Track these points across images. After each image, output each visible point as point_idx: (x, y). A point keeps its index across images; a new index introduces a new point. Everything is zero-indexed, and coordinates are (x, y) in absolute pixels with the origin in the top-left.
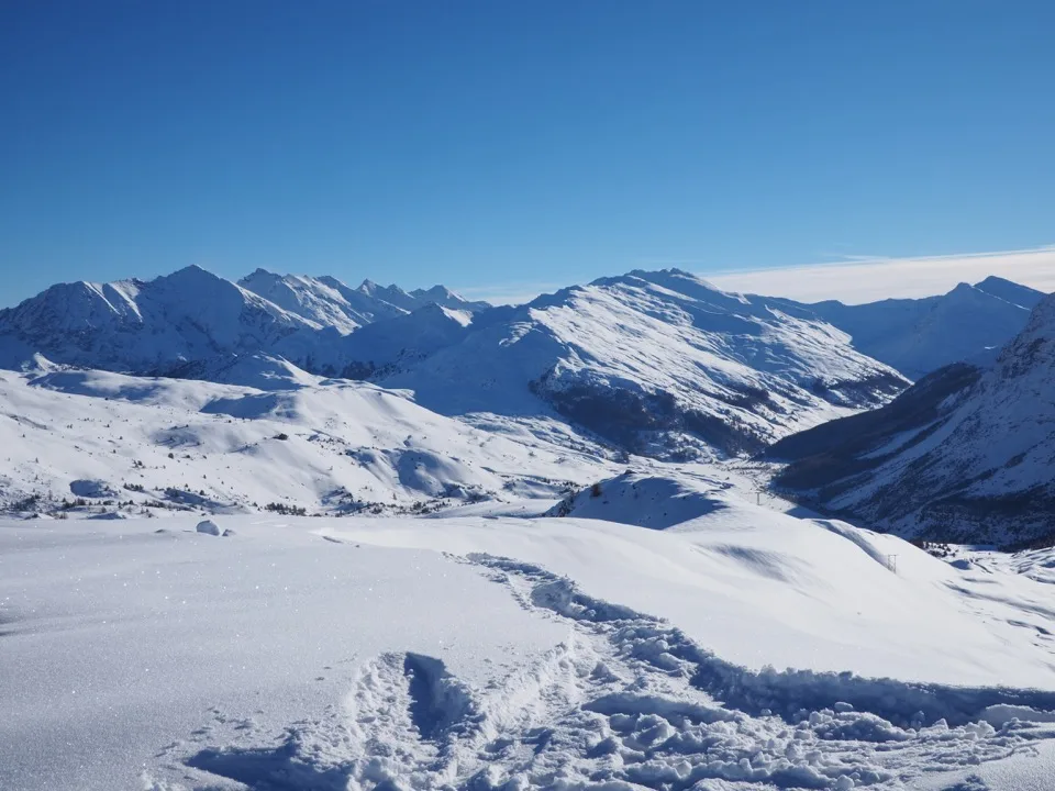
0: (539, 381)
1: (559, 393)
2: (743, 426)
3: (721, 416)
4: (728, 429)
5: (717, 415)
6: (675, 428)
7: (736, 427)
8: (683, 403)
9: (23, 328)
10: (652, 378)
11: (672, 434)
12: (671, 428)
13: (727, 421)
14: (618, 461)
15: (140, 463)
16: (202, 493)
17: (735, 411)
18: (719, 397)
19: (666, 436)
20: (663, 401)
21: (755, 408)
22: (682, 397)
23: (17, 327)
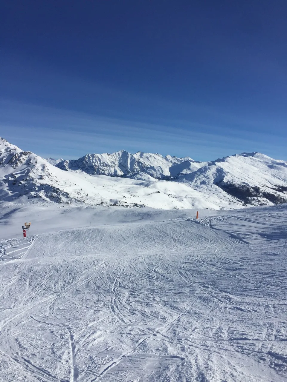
0: (219, 182)
1: (225, 186)
2: (281, 197)
3: (274, 194)
4: (277, 198)
5: (273, 194)
6: (260, 197)
7: (279, 197)
8: (262, 190)
9: (79, 165)
10: (253, 183)
11: (259, 199)
12: (259, 197)
13: (276, 196)
14: (243, 205)
15: (124, 196)
16: (144, 205)
17: (278, 193)
18: (273, 189)
19: (258, 199)
20: (257, 189)
21: (284, 192)
22: (262, 188)
23: (78, 165)
